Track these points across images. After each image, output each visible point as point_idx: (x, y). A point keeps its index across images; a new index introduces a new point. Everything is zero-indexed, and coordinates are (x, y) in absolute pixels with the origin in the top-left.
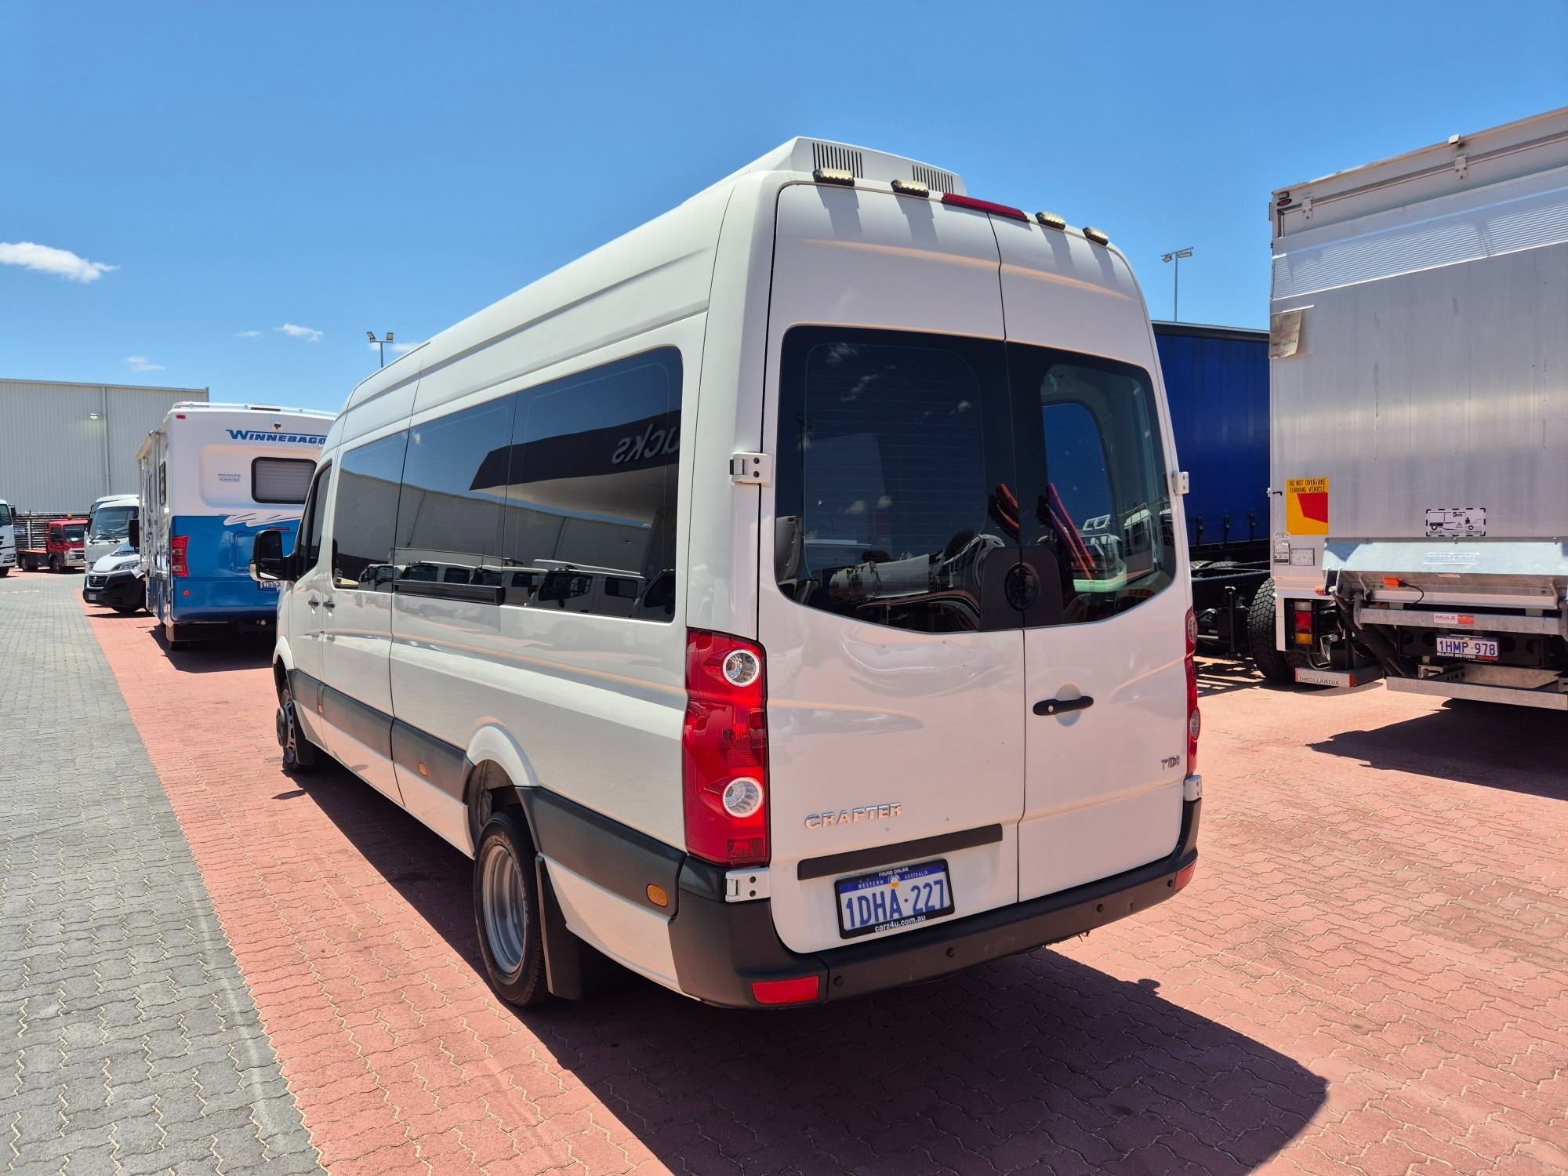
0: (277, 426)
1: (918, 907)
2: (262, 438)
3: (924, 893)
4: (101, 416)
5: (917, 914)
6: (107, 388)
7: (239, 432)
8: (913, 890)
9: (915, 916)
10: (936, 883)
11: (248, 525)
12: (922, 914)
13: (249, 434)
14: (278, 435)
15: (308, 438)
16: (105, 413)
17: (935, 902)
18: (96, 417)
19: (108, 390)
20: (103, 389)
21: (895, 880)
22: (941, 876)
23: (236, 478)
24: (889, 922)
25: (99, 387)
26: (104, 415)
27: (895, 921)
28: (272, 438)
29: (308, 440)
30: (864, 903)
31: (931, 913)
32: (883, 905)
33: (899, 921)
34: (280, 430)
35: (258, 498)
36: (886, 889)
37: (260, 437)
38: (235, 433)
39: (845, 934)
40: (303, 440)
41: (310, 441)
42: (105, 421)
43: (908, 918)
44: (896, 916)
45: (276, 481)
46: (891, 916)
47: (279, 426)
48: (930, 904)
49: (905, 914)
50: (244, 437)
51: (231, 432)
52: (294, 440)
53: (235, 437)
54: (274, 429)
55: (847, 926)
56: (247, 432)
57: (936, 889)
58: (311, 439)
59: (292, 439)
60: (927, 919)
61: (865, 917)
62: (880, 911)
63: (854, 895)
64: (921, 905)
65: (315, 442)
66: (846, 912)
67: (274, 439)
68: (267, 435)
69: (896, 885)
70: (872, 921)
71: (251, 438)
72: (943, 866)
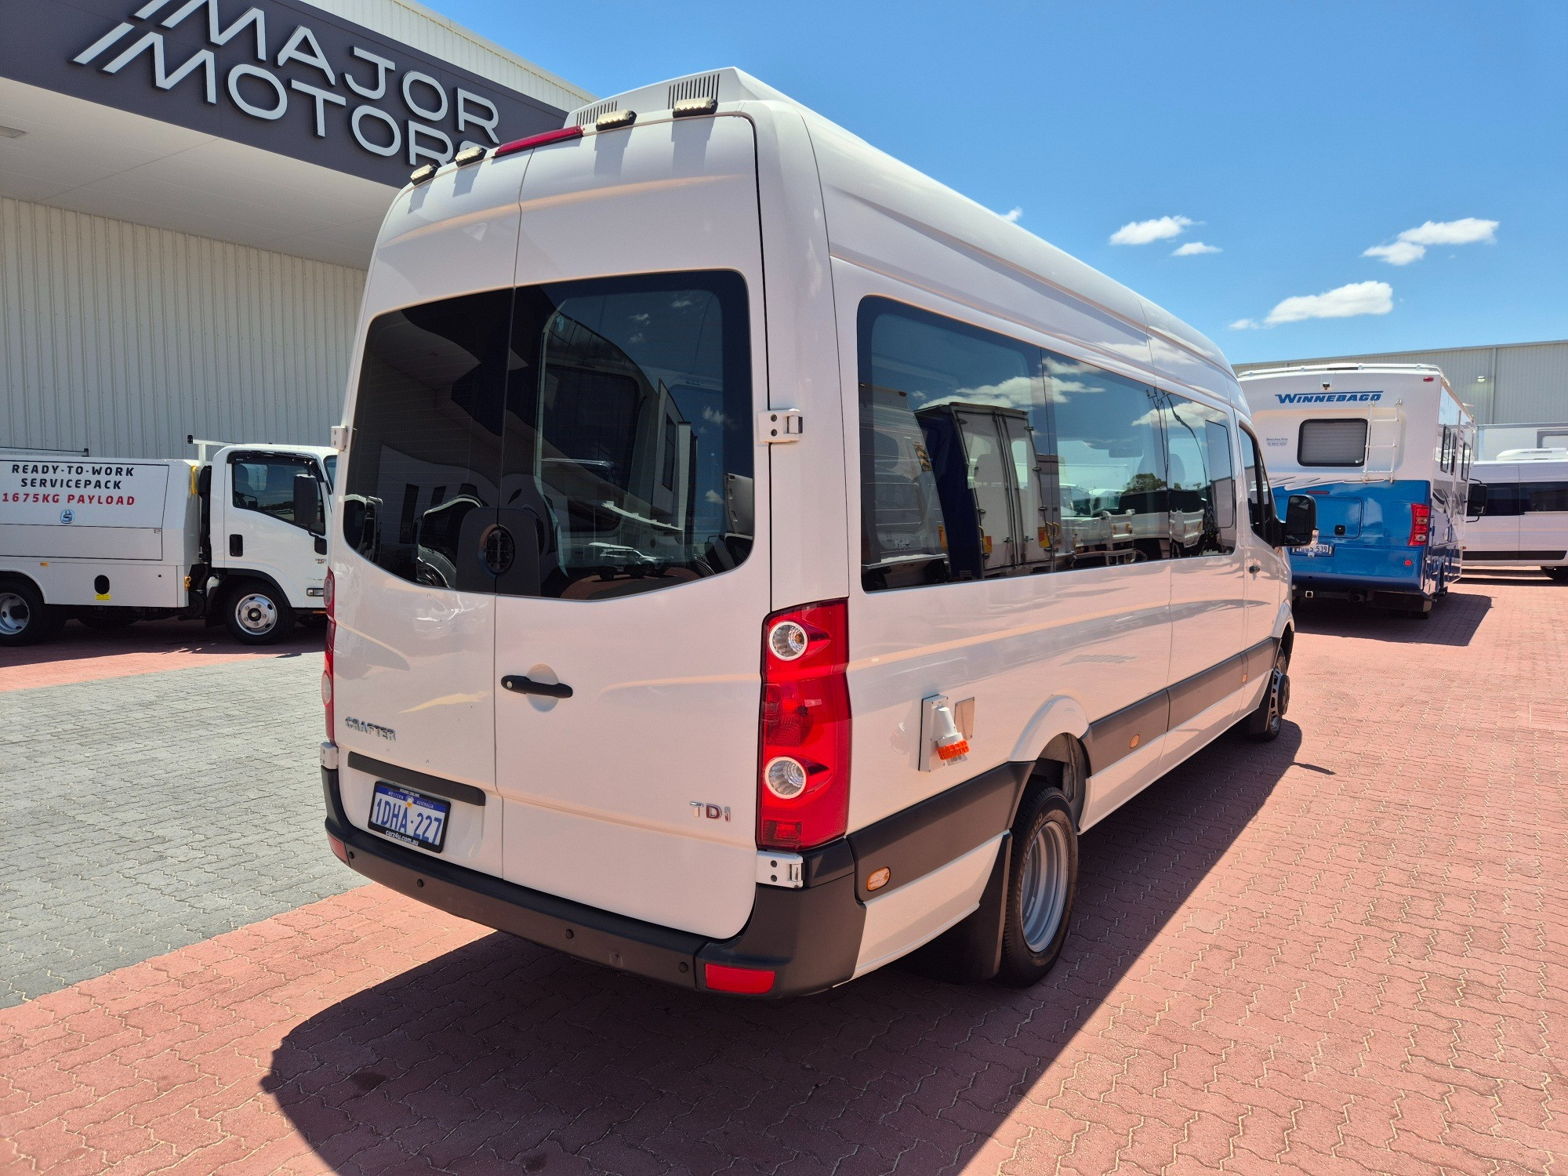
0: (1326, 386)
1: (418, 832)
2: (1310, 400)
3: (426, 822)
4: (1488, 378)
5: (415, 838)
6: (1498, 348)
7: (1288, 396)
8: (418, 816)
9: (413, 838)
10: (436, 819)
11: (1286, 489)
12: (417, 839)
13: (1298, 397)
14: (1327, 396)
15: (1359, 395)
16: (1493, 375)
17: (430, 835)
18: (1483, 380)
19: (1499, 351)
20: (1494, 350)
21: (410, 800)
22: (441, 815)
23: (1283, 442)
24: (396, 832)
25: (1489, 349)
26: (1492, 378)
27: (400, 833)
28: (1320, 399)
29: (1358, 398)
30: (388, 807)
31: (424, 843)
32: (397, 816)
33: (402, 835)
34: (1329, 390)
35: (1303, 461)
36: (403, 804)
37: (1308, 399)
38: (1283, 397)
39: (371, 825)
40: (1353, 398)
41: (1361, 399)
42: (1493, 383)
43: (409, 837)
44: (402, 831)
45: (1323, 444)
46: (400, 829)
47: (1328, 386)
48: (426, 835)
49: (408, 833)
50: (1291, 401)
51: (1280, 396)
52: (1344, 399)
53: (1282, 401)
54: (1323, 390)
55: (374, 820)
56: (1295, 395)
57: (435, 824)
58: (1362, 396)
59: (1342, 398)
60: (419, 846)
61: (385, 820)
62: (395, 819)
63: (385, 798)
64: (420, 832)
65: (1366, 399)
66: (376, 808)
67: (1322, 400)
68: (1315, 396)
69: (409, 805)
70: (388, 826)
71: (1299, 401)
72: (446, 808)
